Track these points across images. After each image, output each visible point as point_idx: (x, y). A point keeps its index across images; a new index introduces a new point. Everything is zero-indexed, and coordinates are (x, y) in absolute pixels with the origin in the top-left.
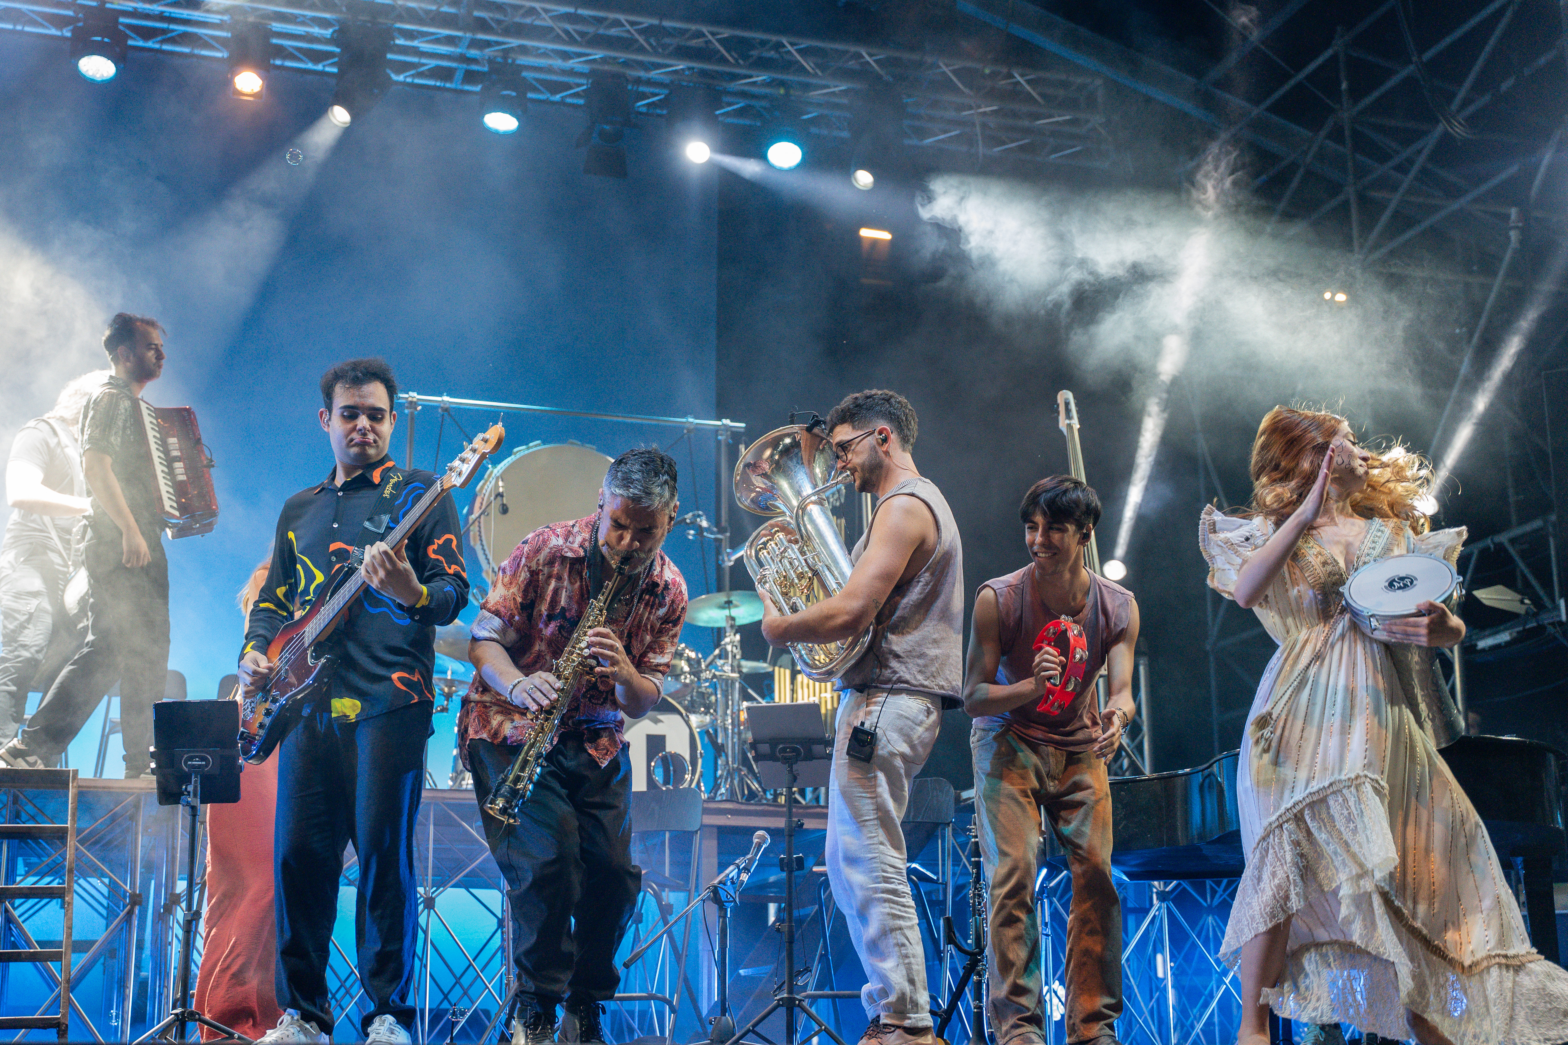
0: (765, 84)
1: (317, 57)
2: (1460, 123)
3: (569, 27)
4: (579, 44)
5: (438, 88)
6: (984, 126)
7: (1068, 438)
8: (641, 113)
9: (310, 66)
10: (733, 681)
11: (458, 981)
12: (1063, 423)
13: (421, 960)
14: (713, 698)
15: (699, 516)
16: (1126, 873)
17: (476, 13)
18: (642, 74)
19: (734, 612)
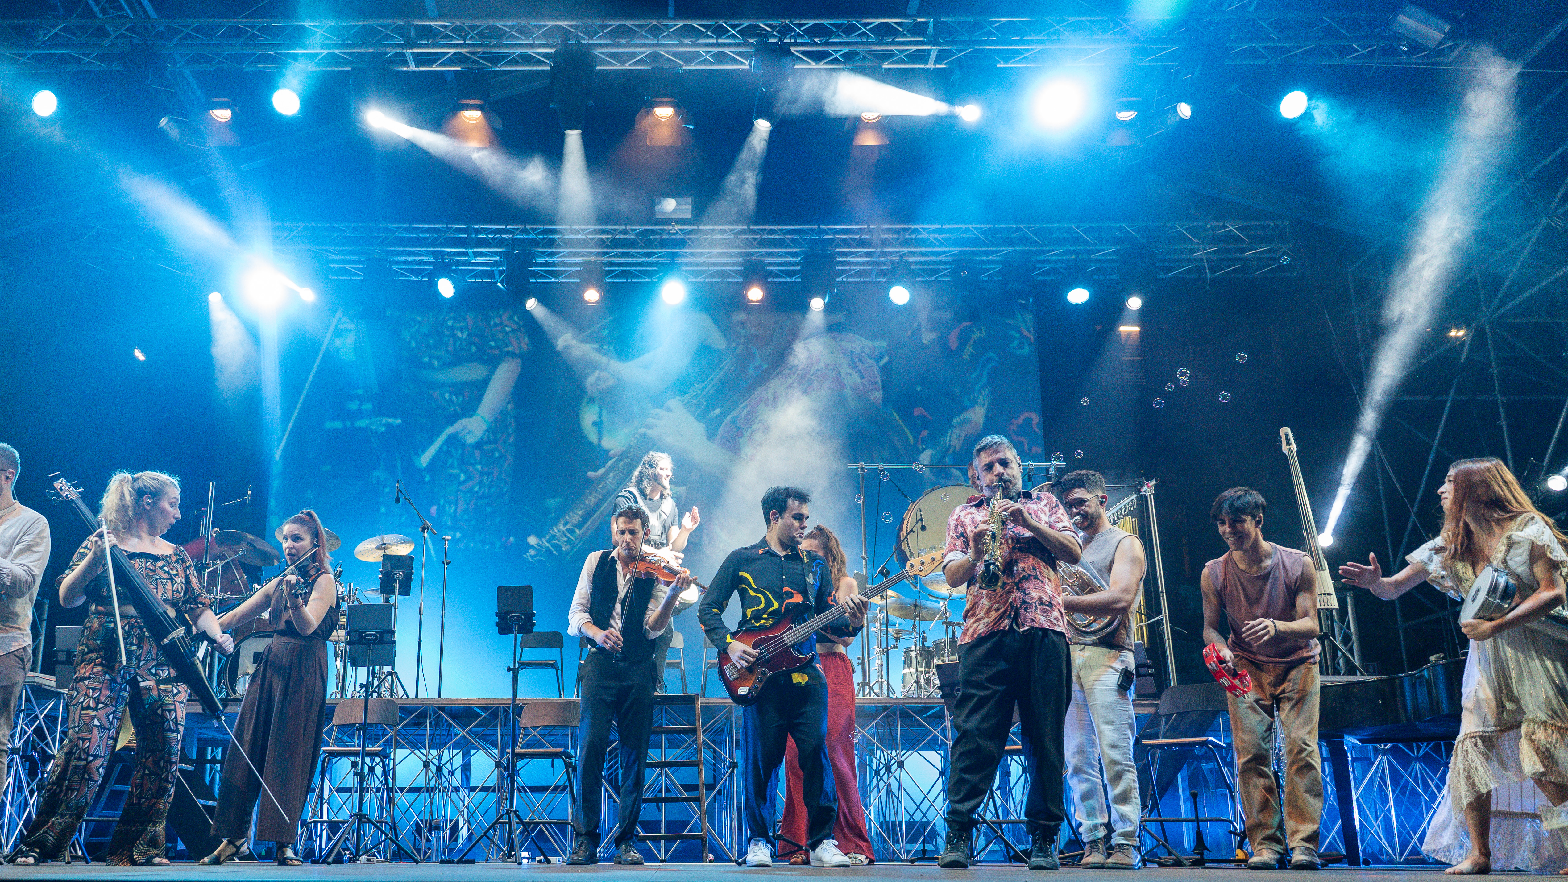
0: (1063, 253)
1: (790, 274)
2: (1559, 218)
3: (938, 236)
4: (945, 246)
5: (863, 282)
6: (1209, 260)
7: (1290, 458)
8: (985, 281)
9: (788, 280)
11: (918, 807)
12: (1285, 448)
13: (898, 798)
16: (1359, 740)
17: (882, 236)
18: (984, 258)
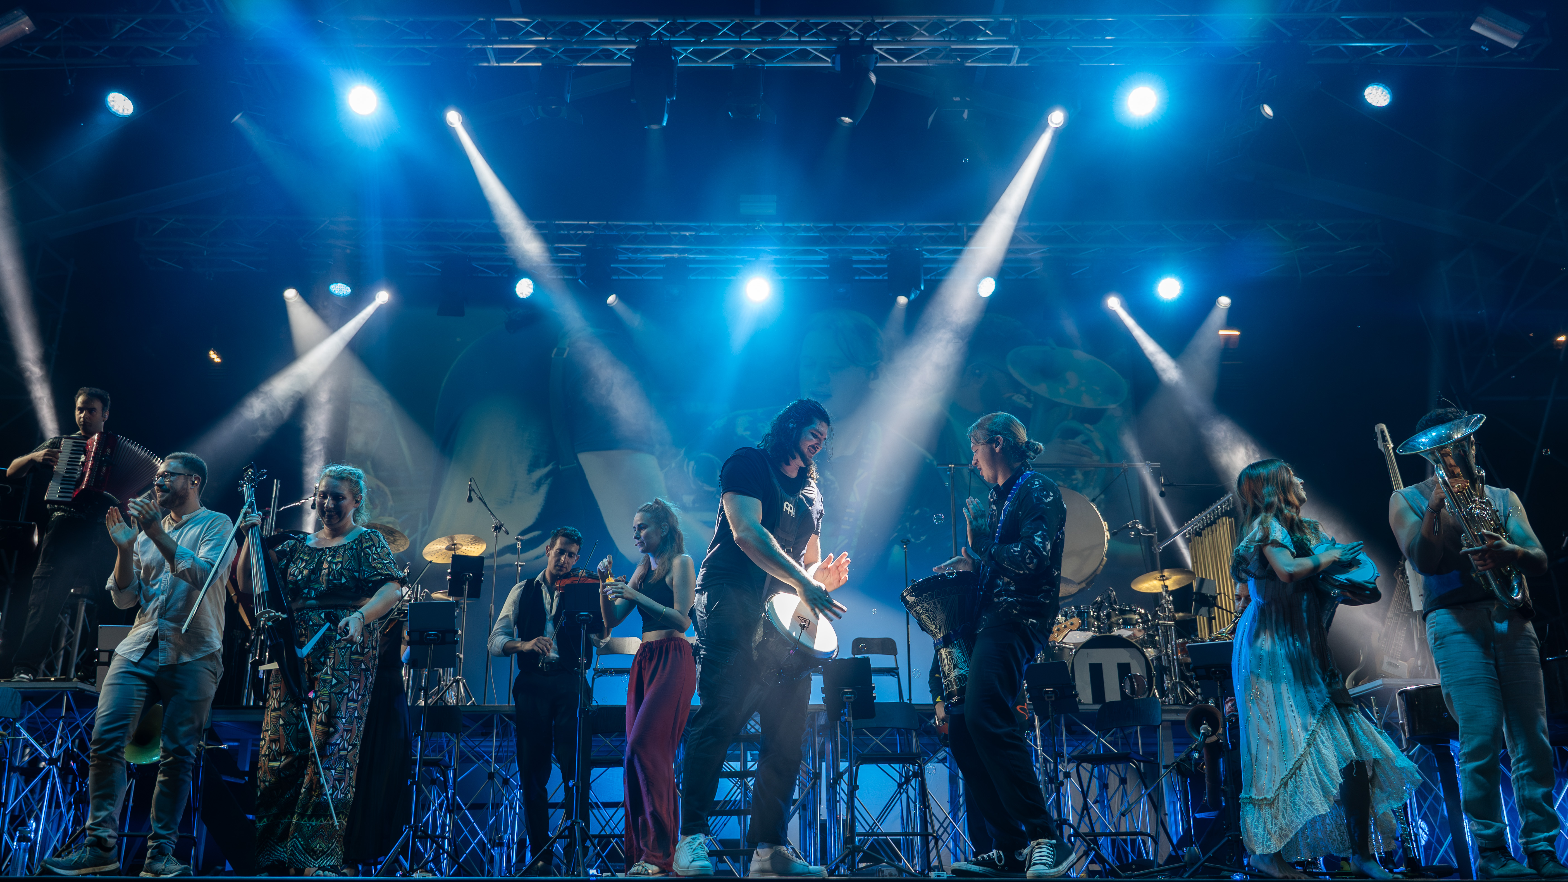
0: (1153, 251)
3: (1026, 234)
4: (1034, 244)
6: (1300, 259)
7: (1386, 454)
10: (1170, 626)
12: (1381, 446)
14: (1157, 638)
15: (1137, 523)
18: (1073, 256)
19: (1167, 583)
